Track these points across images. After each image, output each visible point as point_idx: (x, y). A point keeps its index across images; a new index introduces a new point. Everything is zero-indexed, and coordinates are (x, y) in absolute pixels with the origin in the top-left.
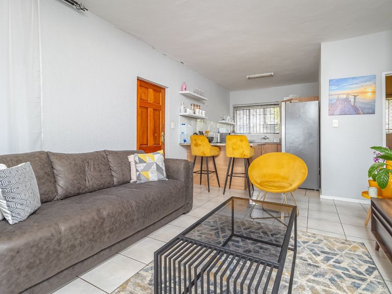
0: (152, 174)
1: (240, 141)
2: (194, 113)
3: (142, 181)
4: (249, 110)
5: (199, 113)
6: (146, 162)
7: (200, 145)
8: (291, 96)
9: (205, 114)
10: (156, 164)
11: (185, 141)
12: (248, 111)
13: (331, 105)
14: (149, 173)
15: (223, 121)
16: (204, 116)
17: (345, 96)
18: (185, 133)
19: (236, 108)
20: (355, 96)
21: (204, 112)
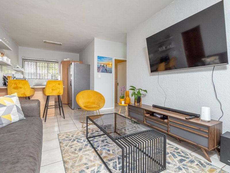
0: (14, 115)
1: (58, 84)
3: (4, 125)
4: (37, 63)
5: (7, 60)
6: (5, 106)
7: (21, 88)
8: (69, 59)
10: (16, 106)
13: (99, 68)
14: (11, 115)
15: (18, 69)
17: (103, 65)
19: (24, 60)
20: (106, 65)
21: (10, 60)
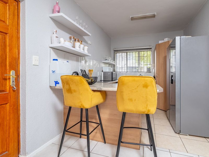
2: (74, 47)
4: (127, 53)
5: (79, 48)
7: (75, 91)
9: (88, 50)
11: (57, 83)
12: (125, 54)
15: (106, 61)
16: (86, 52)
18: (57, 72)
21: (86, 48)
